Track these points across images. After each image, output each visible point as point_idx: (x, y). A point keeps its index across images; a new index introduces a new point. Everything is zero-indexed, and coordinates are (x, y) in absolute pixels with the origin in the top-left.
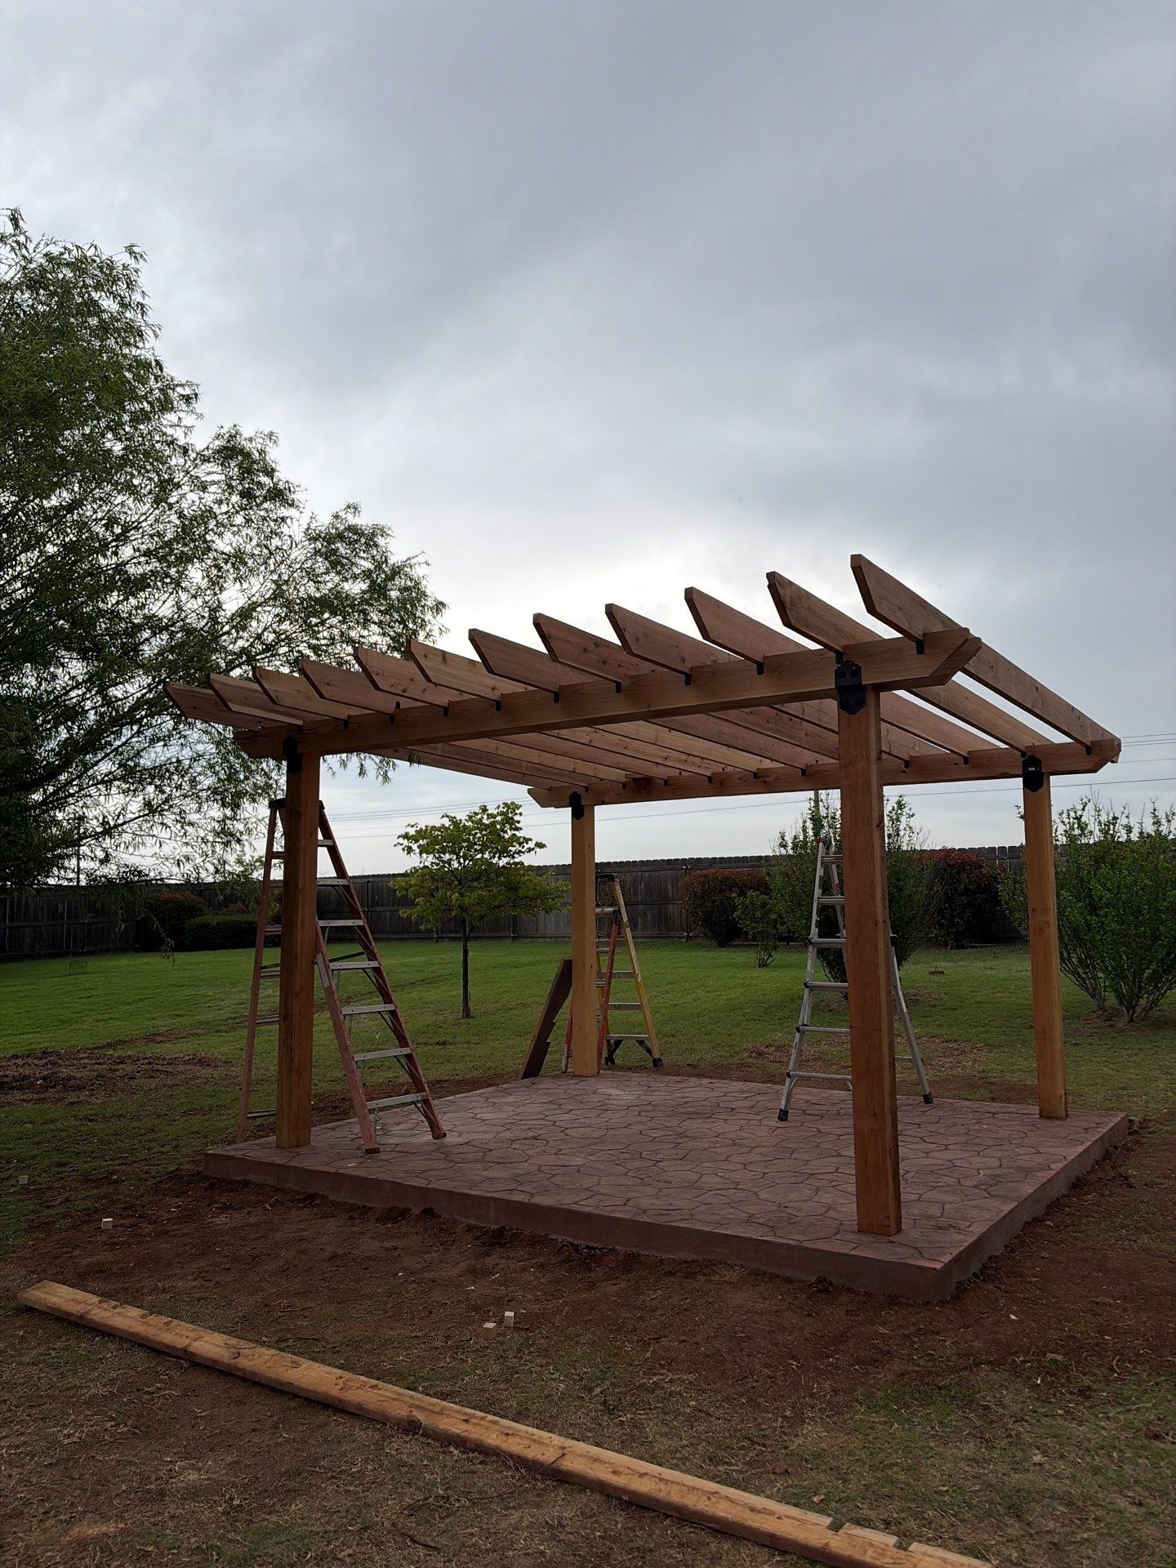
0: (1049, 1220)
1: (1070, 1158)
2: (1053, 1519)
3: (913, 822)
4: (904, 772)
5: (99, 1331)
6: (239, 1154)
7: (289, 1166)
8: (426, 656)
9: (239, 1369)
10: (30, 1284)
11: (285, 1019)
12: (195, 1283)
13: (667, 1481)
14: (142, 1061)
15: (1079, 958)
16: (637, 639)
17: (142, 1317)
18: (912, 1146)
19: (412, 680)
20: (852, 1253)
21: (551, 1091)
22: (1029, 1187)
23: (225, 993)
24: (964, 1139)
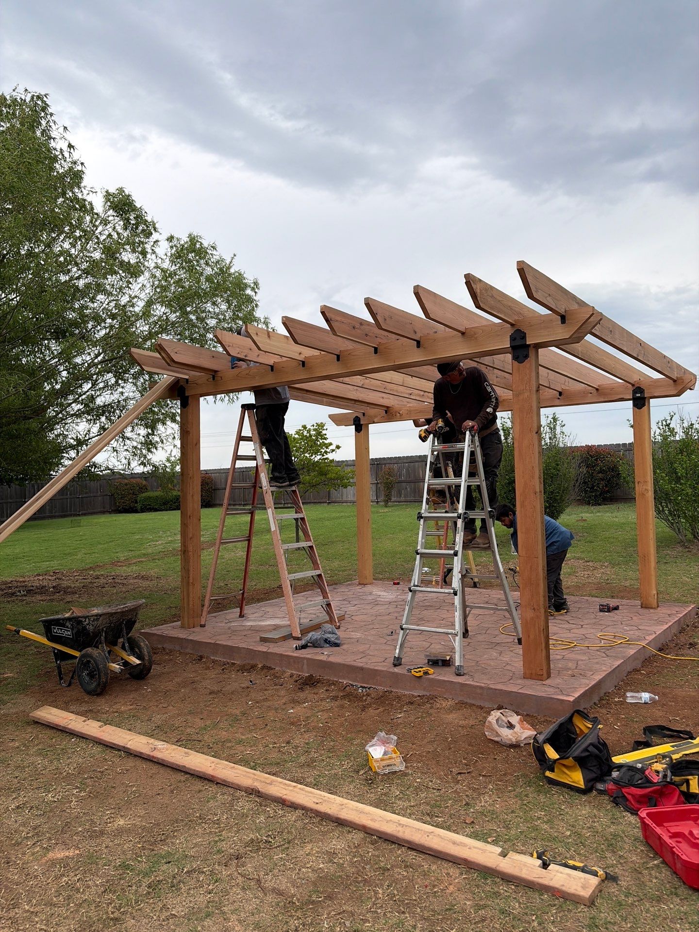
0: (643, 670)
1: (658, 633)
2: (636, 854)
3: (564, 429)
4: (559, 398)
5: (75, 735)
6: (159, 632)
7: (188, 639)
8: (257, 334)
9: (156, 758)
10: (38, 707)
11: (184, 553)
12: (131, 707)
13: (403, 826)
14: (109, 578)
15: (669, 511)
16: (385, 320)
17: (100, 727)
18: (560, 626)
19: (251, 349)
20: (520, 691)
21: (345, 593)
22: (631, 650)
23: (159, 537)
24: (594, 620)
